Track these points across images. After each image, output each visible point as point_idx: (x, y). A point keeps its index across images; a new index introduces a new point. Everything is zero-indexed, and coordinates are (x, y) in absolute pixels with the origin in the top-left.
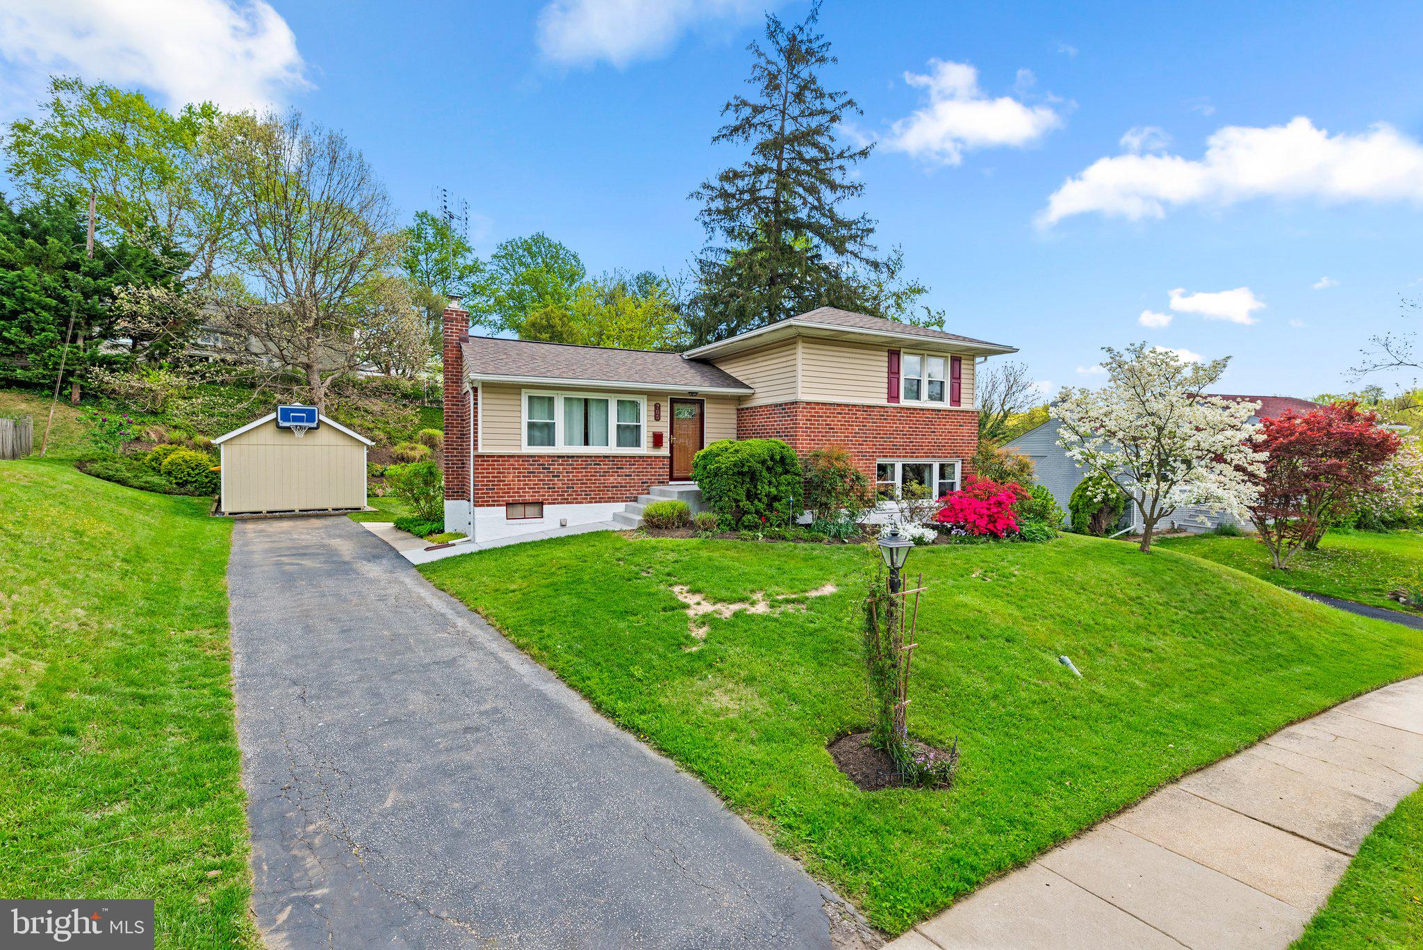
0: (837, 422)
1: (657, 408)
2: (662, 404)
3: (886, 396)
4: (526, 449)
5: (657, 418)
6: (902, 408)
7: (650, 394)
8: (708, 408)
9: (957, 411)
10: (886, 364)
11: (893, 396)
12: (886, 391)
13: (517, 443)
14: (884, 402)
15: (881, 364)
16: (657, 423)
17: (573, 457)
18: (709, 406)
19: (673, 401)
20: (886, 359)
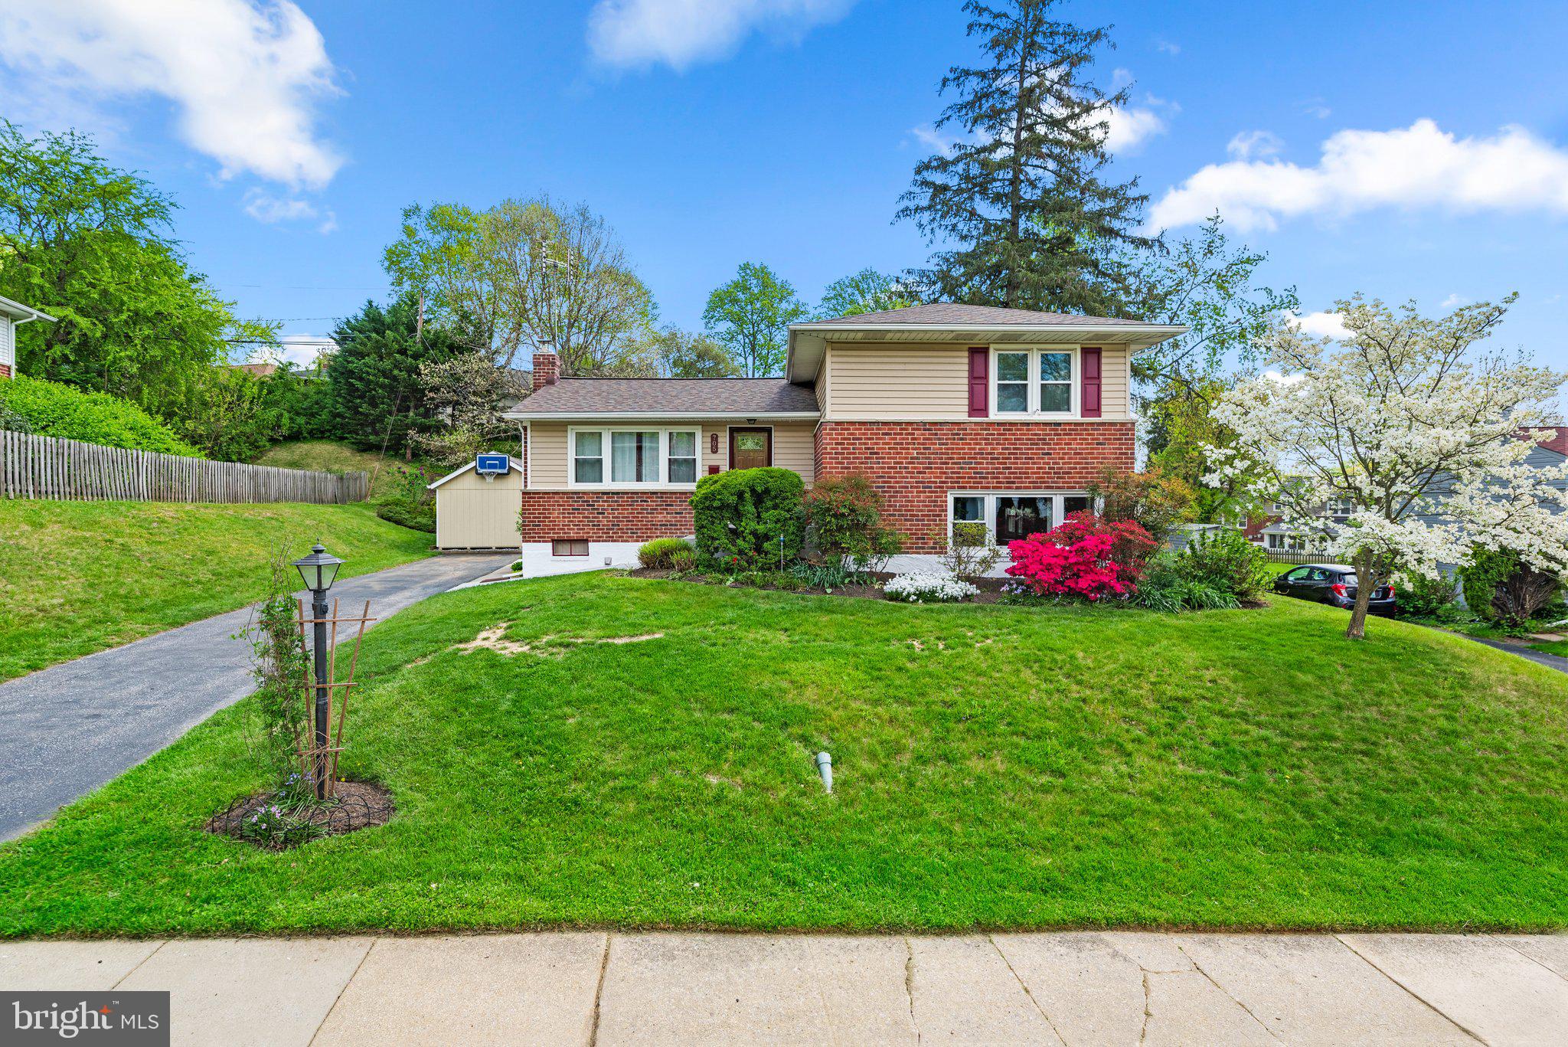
0: (883, 445)
1: (714, 439)
2: (719, 434)
3: (966, 409)
4: (572, 486)
5: (715, 450)
6: (992, 424)
7: (705, 424)
8: (776, 436)
9: (1092, 424)
10: (966, 367)
11: (978, 407)
12: (966, 402)
13: (563, 480)
14: (963, 417)
15: (959, 367)
16: (714, 456)
17: (618, 493)
18: (778, 434)
19: (732, 431)
20: (966, 360)
